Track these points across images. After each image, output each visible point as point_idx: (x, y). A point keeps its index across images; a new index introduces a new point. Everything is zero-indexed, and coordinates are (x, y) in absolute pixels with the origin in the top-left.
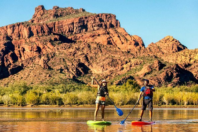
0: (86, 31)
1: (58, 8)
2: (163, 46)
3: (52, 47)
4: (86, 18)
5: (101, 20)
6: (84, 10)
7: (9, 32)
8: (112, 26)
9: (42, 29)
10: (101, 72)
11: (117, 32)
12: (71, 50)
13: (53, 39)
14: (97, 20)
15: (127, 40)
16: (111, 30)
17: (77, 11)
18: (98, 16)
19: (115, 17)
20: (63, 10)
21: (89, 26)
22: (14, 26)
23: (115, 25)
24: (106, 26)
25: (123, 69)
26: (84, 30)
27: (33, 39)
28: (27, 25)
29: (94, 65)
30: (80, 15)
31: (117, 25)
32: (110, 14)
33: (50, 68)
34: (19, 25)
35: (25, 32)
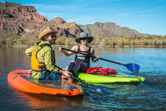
0: (21, 13)
1: (7, 2)
2: (56, 21)
3: (5, 20)
4: (21, 7)
5: (28, 9)
6: (19, 4)
8: (33, 11)
10: (30, 31)
11: (35, 14)
12: (15, 21)
13: (6, 16)
14: (26, 9)
15: (40, 18)
16: (32, 13)
17: (16, 4)
18: (27, 7)
19: (34, 8)
20: (10, 3)
21: (22, 11)
23: (34, 11)
24: (30, 11)
25: (40, 30)
26: (20, 12)
29: (27, 28)
30: (18, 6)
31: (35, 11)
32: (32, 7)
33: (6, 29)
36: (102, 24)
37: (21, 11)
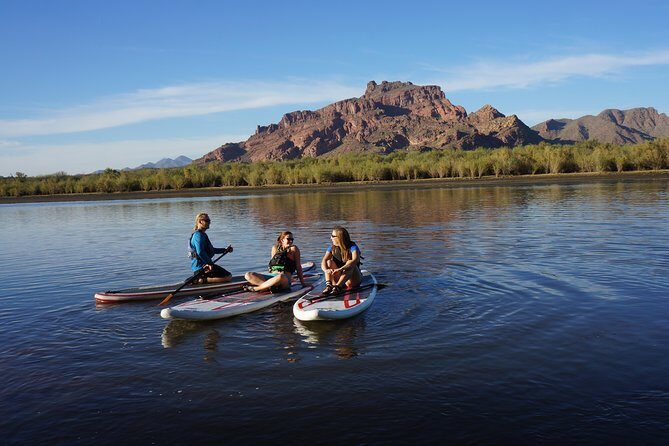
0: (412, 103)
1: (387, 82)
3: (376, 121)
4: (412, 90)
5: (426, 92)
6: (410, 83)
7: (338, 109)
8: (437, 97)
9: (368, 103)
10: (416, 143)
11: (441, 103)
12: (393, 123)
13: (378, 113)
14: (423, 93)
15: (450, 111)
16: (436, 102)
17: (404, 85)
18: (424, 88)
19: (439, 88)
20: (391, 84)
21: (415, 98)
22: (342, 102)
23: (440, 95)
24: (431, 97)
26: (410, 102)
27: (360, 114)
28: (354, 101)
29: (411, 137)
30: (406, 89)
32: (435, 86)
34: (347, 101)
35: (352, 108)
36: (622, 114)
37: (412, 99)
